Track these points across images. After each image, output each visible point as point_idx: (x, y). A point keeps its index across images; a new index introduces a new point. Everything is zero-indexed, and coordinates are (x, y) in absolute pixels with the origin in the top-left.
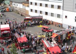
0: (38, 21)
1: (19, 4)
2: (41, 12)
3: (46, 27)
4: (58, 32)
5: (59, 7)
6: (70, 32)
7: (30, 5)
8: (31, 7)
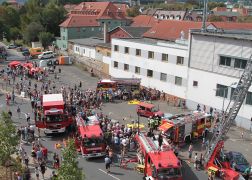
0: (130, 90)
1: (88, 50)
2: (137, 70)
3: (146, 104)
4: (174, 118)
5: (180, 60)
6: (203, 120)
7: (113, 53)
8: (116, 56)
